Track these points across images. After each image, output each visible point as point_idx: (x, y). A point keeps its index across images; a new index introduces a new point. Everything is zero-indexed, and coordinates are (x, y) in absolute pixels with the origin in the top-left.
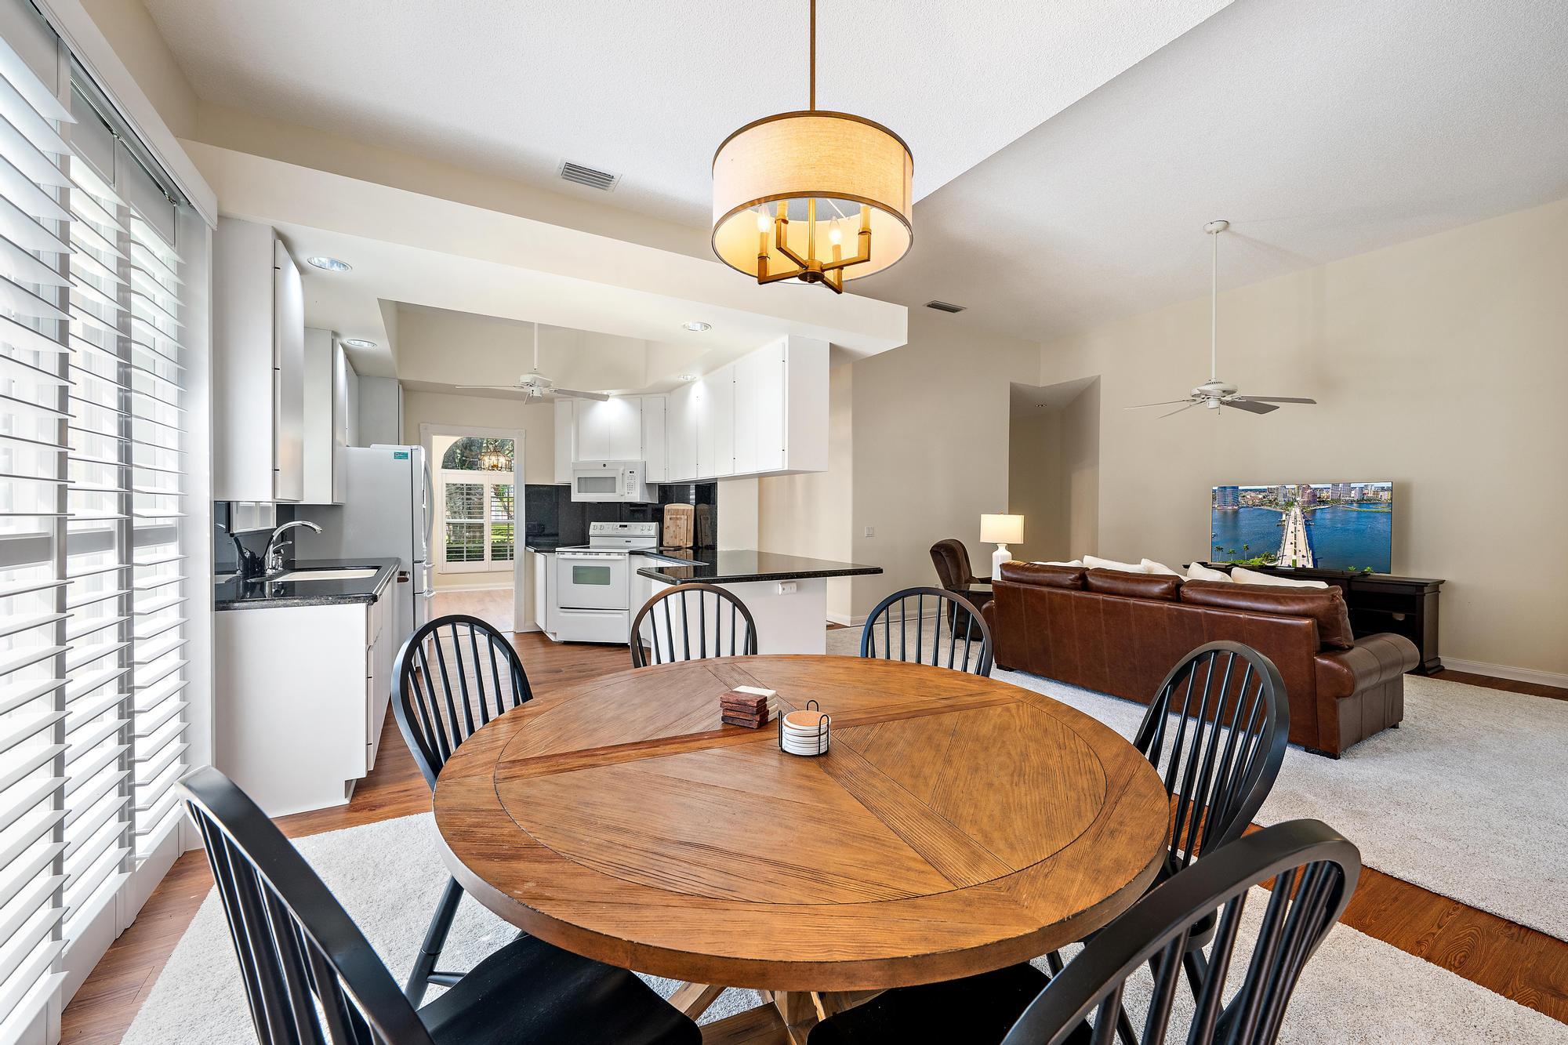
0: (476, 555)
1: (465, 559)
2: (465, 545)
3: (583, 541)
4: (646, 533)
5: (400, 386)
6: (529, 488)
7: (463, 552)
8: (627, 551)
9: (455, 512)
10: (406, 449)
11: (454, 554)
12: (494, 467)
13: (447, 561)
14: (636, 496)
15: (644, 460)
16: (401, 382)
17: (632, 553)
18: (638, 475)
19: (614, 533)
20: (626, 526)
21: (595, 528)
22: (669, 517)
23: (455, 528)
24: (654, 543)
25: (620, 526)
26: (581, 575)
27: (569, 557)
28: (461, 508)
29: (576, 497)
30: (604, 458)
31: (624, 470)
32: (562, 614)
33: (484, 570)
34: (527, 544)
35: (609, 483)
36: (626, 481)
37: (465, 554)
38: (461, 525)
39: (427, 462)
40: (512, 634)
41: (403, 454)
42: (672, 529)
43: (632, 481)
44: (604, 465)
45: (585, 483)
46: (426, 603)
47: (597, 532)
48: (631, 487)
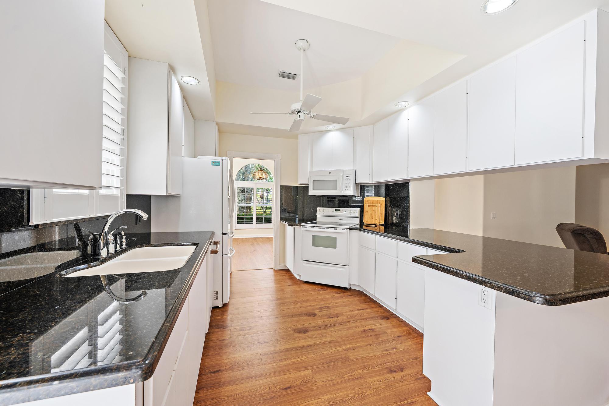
0: (250, 221)
1: (245, 222)
2: (245, 216)
3: (313, 219)
4: (352, 215)
5: (217, 126)
6: (282, 187)
7: (244, 219)
8: (348, 227)
9: (240, 201)
10: (218, 159)
11: (240, 221)
12: (260, 178)
13: (238, 223)
14: (350, 191)
15: (355, 169)
16: (217, 124)
17: (351, 229)
18: (352, 178)
19: (332, 214)
20: (339, 210)
21: (320, 211)
22: (367, 205)
23: (241, 208)
24: (357, 221)
25: (336, 210)
26: (316, 241)
27: (307, 229)
28: (242, 199)
29: (311, 192)
30: (329, 169)
31: (343, 175)
32: (305, 265)
33: (253, 228)
34: (282, 219)
35: (334, 183)
36: (344, 182)
37: (245, 220)
38: (243, 207)
39: (231, 169)
40: (272, 270)
41: (217, 162)
42: (370, 212)
43: (348, 182)
44: (330, 173)
45: (317, 183)
46: (229, 260)
47: (321, 214)
48: (347, 185)
